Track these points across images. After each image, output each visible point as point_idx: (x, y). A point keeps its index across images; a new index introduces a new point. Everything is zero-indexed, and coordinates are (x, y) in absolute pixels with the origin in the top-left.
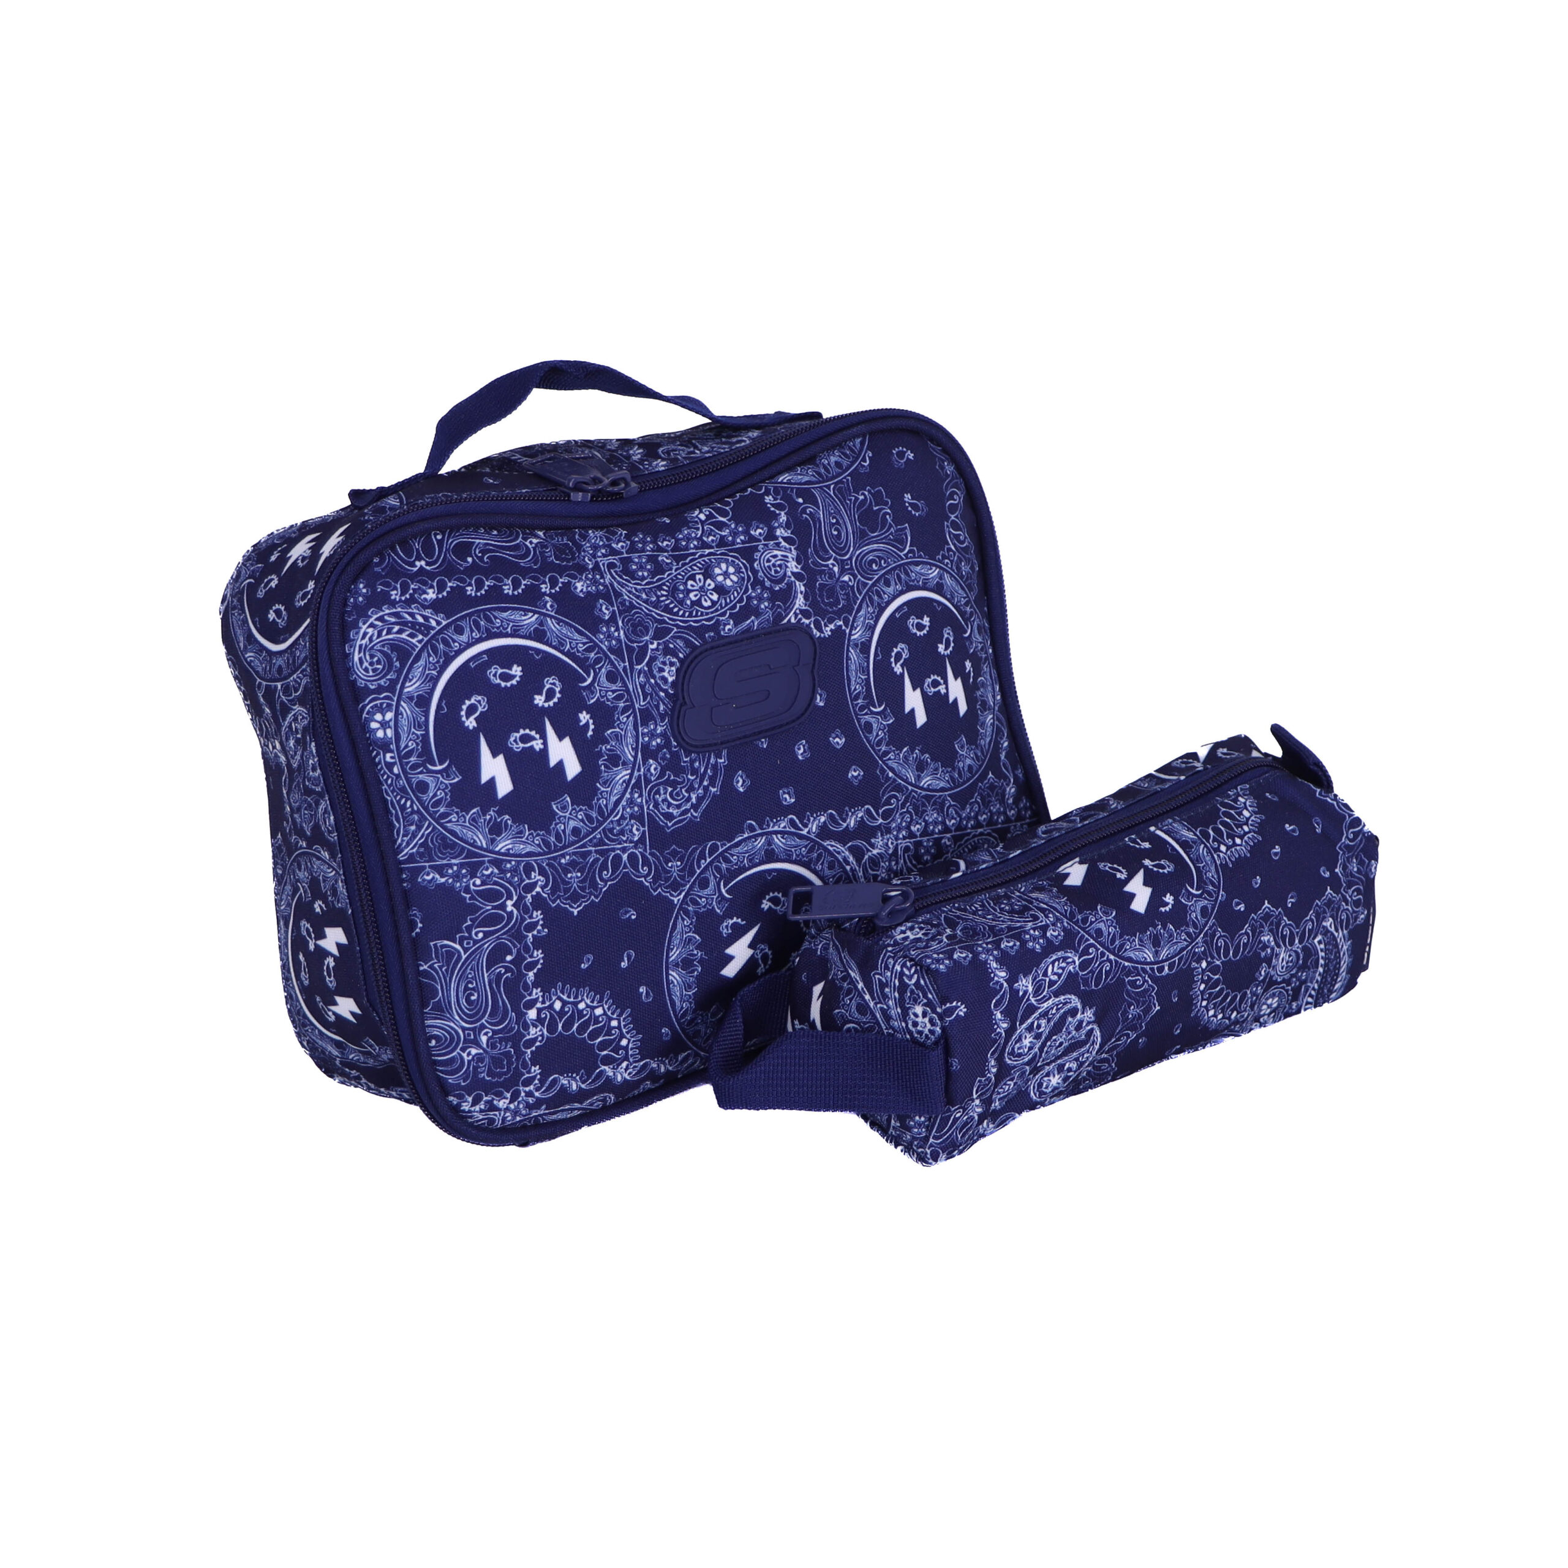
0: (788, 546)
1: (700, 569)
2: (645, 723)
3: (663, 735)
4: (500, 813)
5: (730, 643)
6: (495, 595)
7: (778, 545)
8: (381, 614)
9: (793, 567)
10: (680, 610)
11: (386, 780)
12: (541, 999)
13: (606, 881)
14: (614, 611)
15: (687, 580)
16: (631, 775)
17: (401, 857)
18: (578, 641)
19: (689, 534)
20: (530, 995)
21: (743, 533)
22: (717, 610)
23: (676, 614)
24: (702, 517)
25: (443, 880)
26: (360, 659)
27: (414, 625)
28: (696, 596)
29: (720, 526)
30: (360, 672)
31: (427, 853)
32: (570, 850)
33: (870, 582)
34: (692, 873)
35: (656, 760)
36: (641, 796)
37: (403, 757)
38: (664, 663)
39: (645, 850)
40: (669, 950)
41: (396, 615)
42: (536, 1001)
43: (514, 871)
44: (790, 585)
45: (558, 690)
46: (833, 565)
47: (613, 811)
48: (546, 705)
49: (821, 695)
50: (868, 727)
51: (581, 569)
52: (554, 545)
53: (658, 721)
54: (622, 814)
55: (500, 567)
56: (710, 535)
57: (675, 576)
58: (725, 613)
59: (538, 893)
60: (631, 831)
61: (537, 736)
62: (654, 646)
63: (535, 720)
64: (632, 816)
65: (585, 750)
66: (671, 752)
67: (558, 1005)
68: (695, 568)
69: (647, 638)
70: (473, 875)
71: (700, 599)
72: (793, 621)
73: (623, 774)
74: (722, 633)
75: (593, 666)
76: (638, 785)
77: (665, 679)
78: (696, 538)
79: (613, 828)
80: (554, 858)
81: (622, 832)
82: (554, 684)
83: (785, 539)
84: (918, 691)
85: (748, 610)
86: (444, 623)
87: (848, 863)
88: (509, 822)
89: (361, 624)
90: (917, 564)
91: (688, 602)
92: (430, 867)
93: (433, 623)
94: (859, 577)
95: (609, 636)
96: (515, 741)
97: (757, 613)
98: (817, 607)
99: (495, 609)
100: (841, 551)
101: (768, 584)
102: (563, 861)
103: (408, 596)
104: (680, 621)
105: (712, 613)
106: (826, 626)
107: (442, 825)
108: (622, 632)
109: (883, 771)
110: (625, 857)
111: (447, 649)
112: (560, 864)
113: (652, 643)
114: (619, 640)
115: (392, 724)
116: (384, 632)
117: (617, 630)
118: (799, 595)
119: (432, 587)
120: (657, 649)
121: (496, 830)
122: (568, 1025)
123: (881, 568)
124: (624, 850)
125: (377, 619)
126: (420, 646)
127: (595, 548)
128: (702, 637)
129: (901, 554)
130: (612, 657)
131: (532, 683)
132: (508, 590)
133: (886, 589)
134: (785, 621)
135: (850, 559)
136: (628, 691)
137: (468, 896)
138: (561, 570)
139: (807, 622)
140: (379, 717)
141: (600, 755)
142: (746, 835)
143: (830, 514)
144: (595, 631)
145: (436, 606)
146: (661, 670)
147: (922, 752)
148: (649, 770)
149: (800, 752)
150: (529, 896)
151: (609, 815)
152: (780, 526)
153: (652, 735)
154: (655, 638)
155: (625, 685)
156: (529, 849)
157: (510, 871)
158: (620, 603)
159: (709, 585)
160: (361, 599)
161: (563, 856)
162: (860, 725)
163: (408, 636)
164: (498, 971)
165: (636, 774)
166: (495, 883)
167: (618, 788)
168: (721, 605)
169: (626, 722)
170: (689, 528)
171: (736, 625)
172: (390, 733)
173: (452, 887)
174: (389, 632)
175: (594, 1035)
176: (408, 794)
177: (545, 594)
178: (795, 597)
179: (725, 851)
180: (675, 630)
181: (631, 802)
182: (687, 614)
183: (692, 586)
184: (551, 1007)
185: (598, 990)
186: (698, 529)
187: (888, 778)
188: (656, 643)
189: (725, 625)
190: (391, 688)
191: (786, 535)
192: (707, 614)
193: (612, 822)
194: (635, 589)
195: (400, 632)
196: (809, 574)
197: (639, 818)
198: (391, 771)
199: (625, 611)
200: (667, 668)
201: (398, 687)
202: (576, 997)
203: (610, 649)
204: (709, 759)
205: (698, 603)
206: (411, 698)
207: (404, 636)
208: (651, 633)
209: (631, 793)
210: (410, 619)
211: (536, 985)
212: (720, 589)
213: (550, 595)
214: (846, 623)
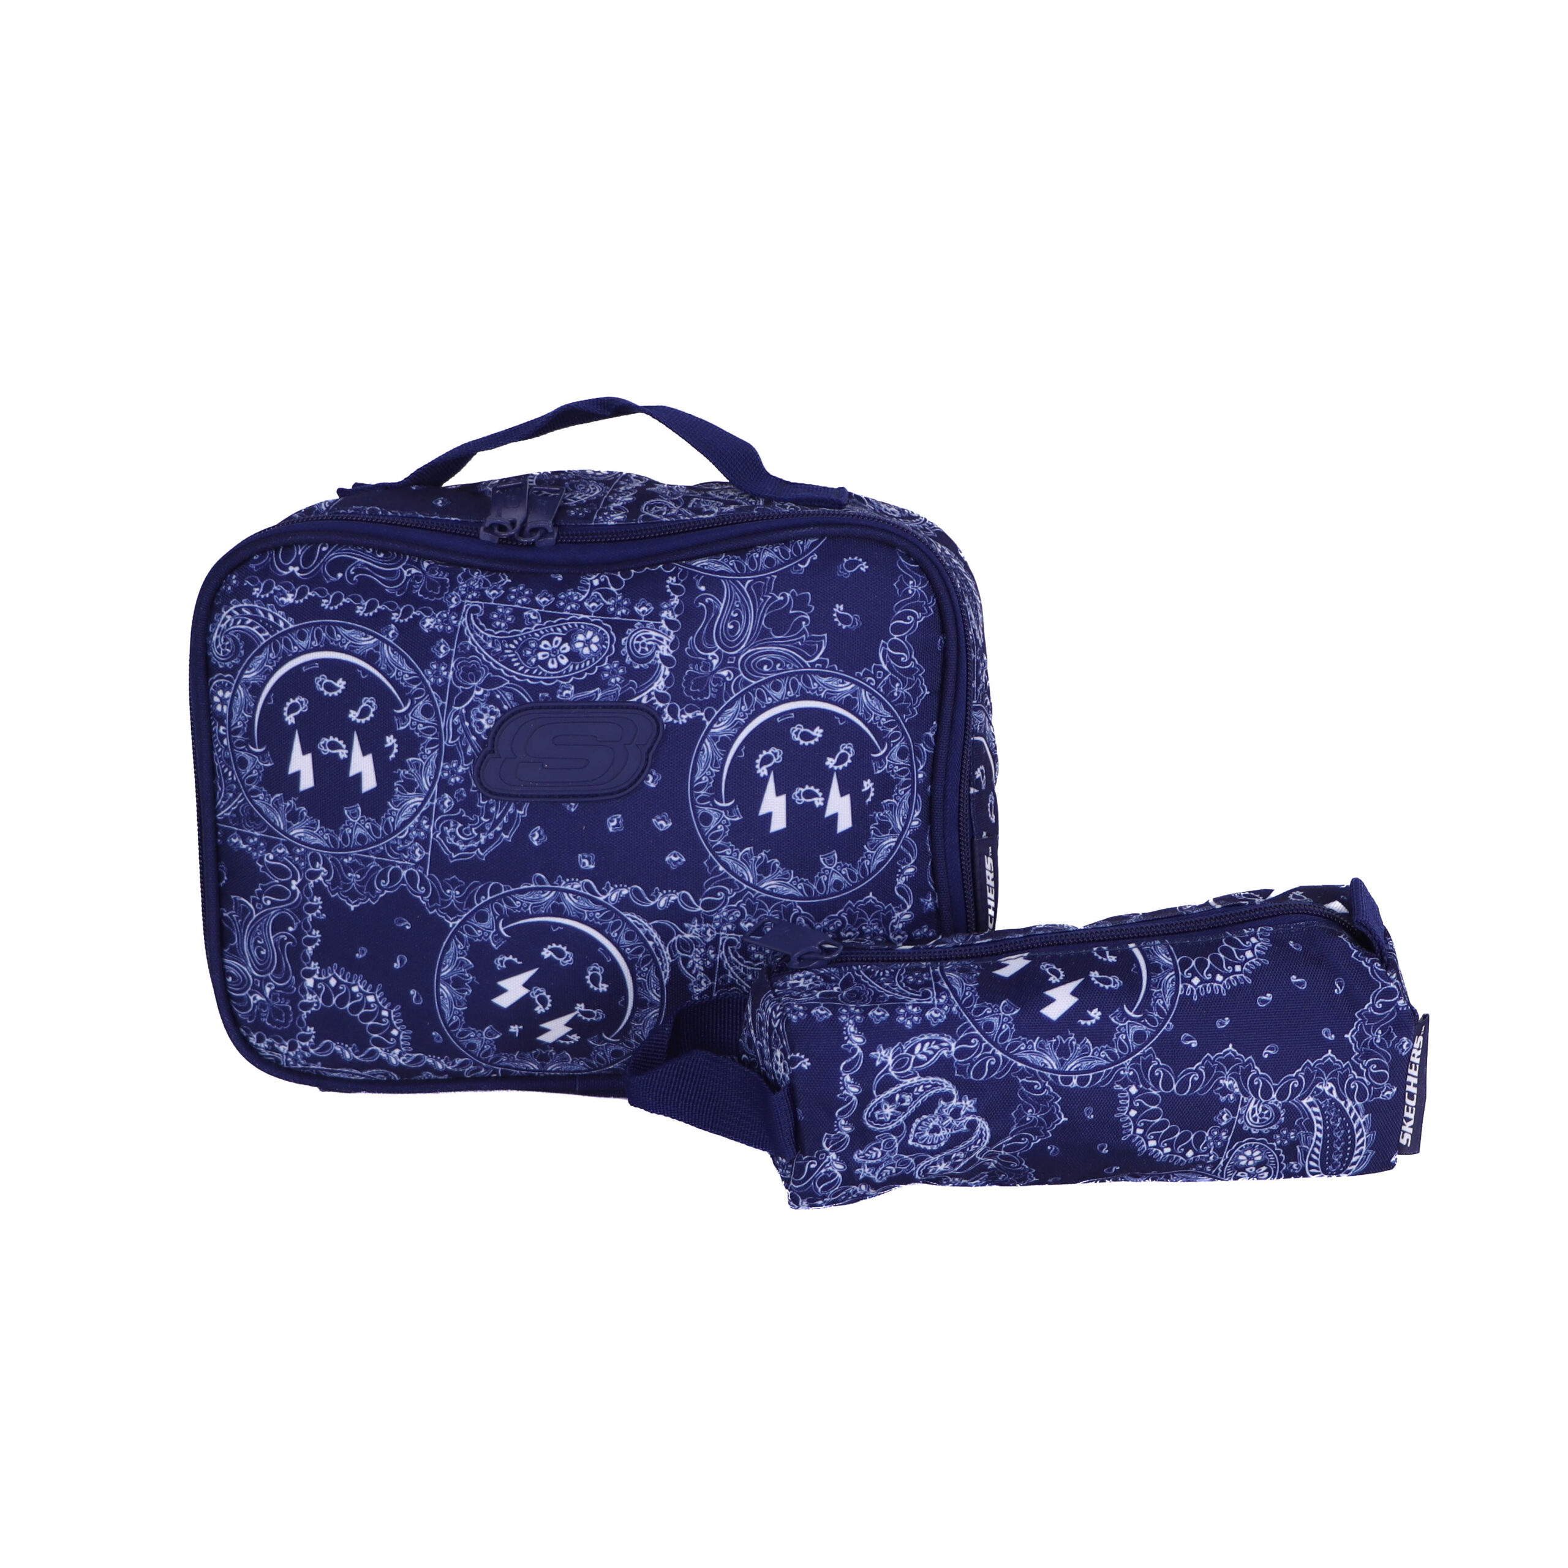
0: (667, 629)
1: (564, 631)
2: (448, 760)
3: (464, 775)
4: (299, 804)
5: (562, 707)
6: (347, 613)
7: (657, 626)
8: (241, 605)
9: (665, 650)
10: (521, 665)
11: (218, 748)
12: (318, 972)
13: (383, 889)
14: (451, 652)
15: (544, 639)
16: (423, 803)
17: (219, 816)
18: (405, 671)
19: (572, 596)
20: (309, 965)
21: (626, 607)
22: (561, 674)
23: (516, 669)
24: (596, 583)
25: (244, 846)
26: (217, 640)
27: (265, 622)
28: (544, 656)
29: (608, 595)
30: (215, 651)
31: (237, 818)
32: (354, 853)
33: (754, 682)
34: (470, 904)
35: (451, 795)
36: (429, 823)
37: (233, 732)
38: (485, 711)
39: (425, 872)
40: (441, 966)
41: (252, 609)
42: (313, 972)
43: (302, 857)
44: (654, 668)
45: (373, 710)
46: (714, 657)
47: (399, 830)
48: (359, 721)
49: (654, 777)
50: (707, 819)
51: (441, 606)
52: (428, 580)
53: (463, 759)
54: (408, 836)
55: (366, 588)
56: (594, 601)
57: (533, 634)
58: (569, 678)
59: (320, 882)
60: (414, 852)
61: (344, 746)
62: (480, 693)
63: (345, 731)
64: (417, 839)
65: (383, 769)
66: (468, 792)
67: (333, 982)
68: (559, 629)
69: (475, 684)
70: (268, 850)
71: (547, 660)
72: (644, 701)
73: (415, 800)
74: (558, 696)
75: (412, 697)
76: (428, 813)
77: (481, 726)
78: (576, 602)
79: (397, 845)
80: (339, 856)
81: (404, 851)
82: (371, 704)
83: (668, 622)
84: (783, 798)
85: (596, 681)
86: (291, 626)
87: (651, 939)
88: (305, 814)
89: (223, 610)
90: (824, 675)
91: (534, 660)
92: (238, 832)
93: (281, 624)
94: (742, 674)
95: (437, 674)
96: (324, 745)
97: (604, 685)
98: (676, 694)
99: (340, 625)
100: (728, 645)
101: (628, 660)
102: (346, 860)
103: (267, 595)
104: (517, 676)
105: (554, 675)
106: (682, 713)
107: (251, 800)
108: (451, 673)
109: (711, 863)
110: (404, 873)
111: (287, 650)
112: (343, 862)
113: (478, 690)
114: (445, 680)
115: (228, 702)
116: (239, 622)
117: (447, 670)
118: (661, 678)
119: (293, 592)
120: (481, 696)
121: (293, 817)
122: (342, 1001)
123: (774, 670)
124: (404, 867)
125: (235, 609)
126: (265, 641)
127: (470, 589)
128: (536, 697)
129: (807, 662)
130: (433, 693)
131: (351, 699)
132: (360, 611)
133: (772, 693)
134: (635, 699)
135: (738, 656)
136: (439, 727)
137: (261, 866)
138: (418, 603)
139: (661, 705)
140: (220, 693)
141: (397, 777)
142: (533, 886)
143: (733, 607)
144: (425, 666)
145: (289, 610)
146: (480, 716)
147: (770, 856)
148: (442, 803)
149: (612, 825)
150: (312, 882)
151: (395, 832)
152: (670, 608)
153: (453, 772)
154: (482, 685)
155: (438, 721)
156: (318, 841)
157: (298, 855)
158: (461, 646)
159: (564, 649)
160: (229, 588)
161: (346, 856)
162: (696, 815)
163: (258, 630)
164: (282, 936)
165: (428, 803)
166: (285, 862)
167: (408, 812)
168: (567, 670)
169: (430, 755)
170: (576, 590)
171: (576, 692)
172: (225, 708)
173: (250, 855)
174: (243, 623)
175: (366, 1017)
176: (231, 764)
177: (393, 622)
178: (655, 679)
179: (509, 894)
180: (508, 682)
181: (418, 827)
182: (527, 671)
183: (546, 646)
184: (327, 981)
185: (372, 980)
186: (583, 593)
187: (717, 871)
188: (482, 690)
189: (564, 689)
190: (233, 671)
191: (671, 618)
192: (549, 675)
193: (396, 839)
194: (485, 637)
195: (251, 625)
196: (680, 661)
197: (424, 843)
198: (222, 743)
199: (462, 655)
200: (486, 716)
201: (239, 672)
202: (350, 980)
203: (434, 686)
204: (508, 807)
205: (544, 663)
206: (247, 684)
207: (254, 629)
208: (481, 680)
209: (420, 819)
210: (262, 615)
211: (314, 958)
212: (574, 656)
213: (397, 625)
214: (709, 715)
